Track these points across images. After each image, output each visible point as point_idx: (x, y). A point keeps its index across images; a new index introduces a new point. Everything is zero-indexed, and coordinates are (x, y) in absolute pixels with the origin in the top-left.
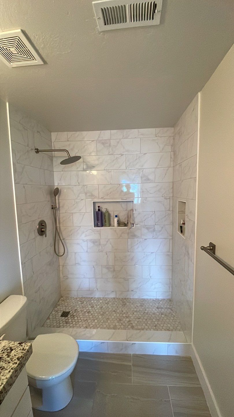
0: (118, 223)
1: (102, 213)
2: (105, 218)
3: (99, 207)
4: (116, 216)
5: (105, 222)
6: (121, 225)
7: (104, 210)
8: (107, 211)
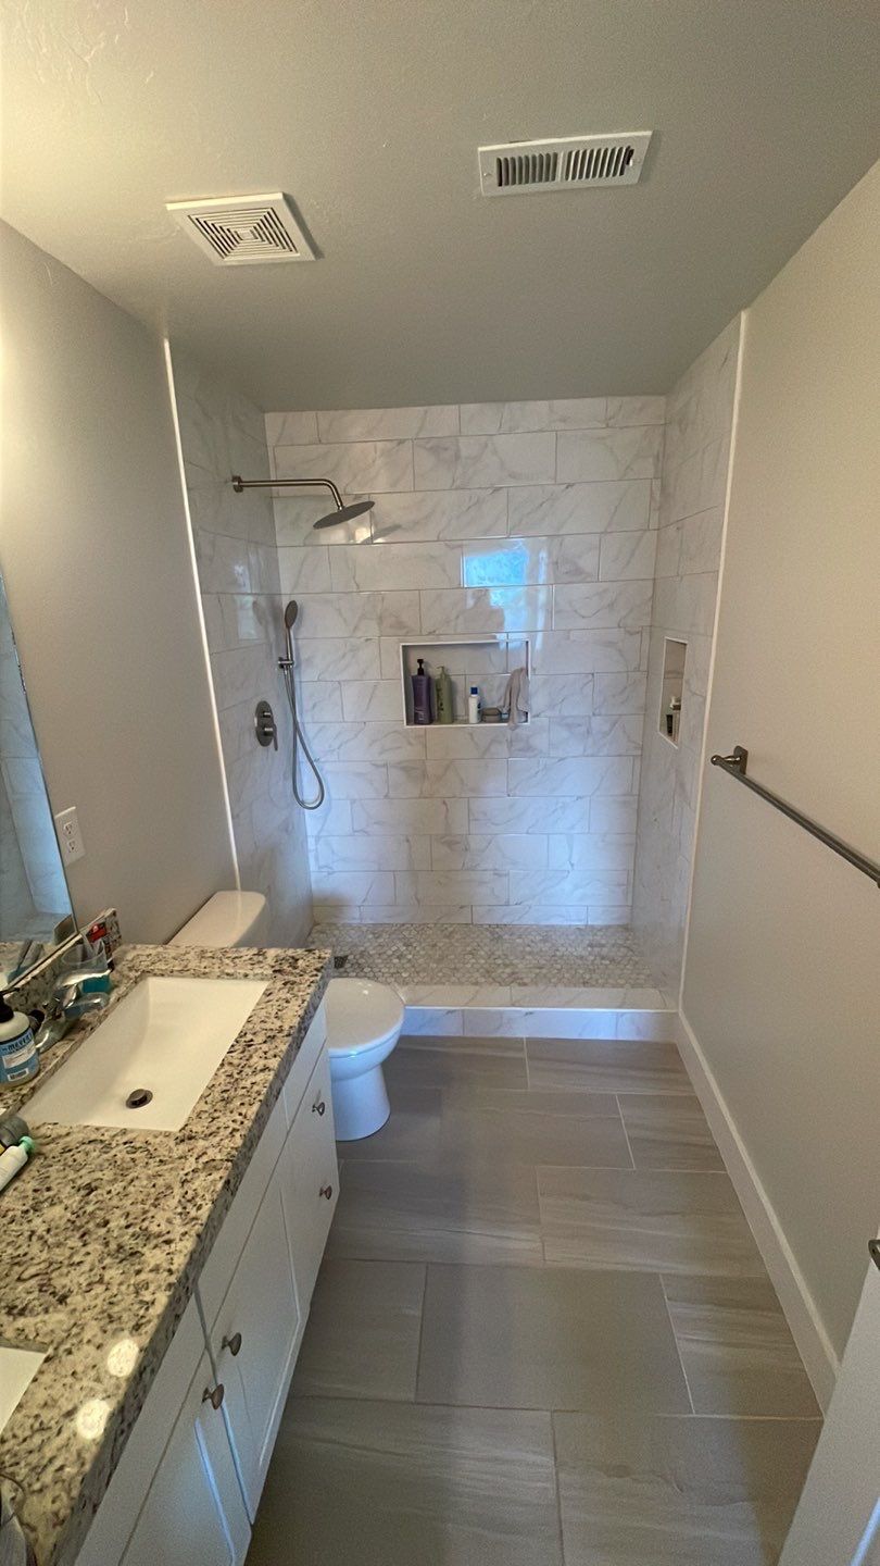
0: (479, 712)
1: (429, 679)
2: (438, 696)
3: (420, 661)
4: (474, 691)
5: (440, 708)
6: (487, 718)
7: (434, 671)
8: (445, 674)
